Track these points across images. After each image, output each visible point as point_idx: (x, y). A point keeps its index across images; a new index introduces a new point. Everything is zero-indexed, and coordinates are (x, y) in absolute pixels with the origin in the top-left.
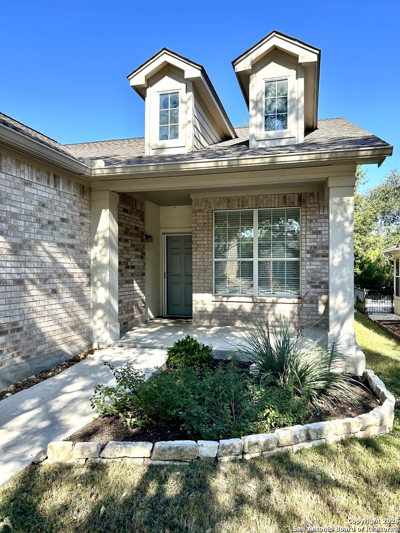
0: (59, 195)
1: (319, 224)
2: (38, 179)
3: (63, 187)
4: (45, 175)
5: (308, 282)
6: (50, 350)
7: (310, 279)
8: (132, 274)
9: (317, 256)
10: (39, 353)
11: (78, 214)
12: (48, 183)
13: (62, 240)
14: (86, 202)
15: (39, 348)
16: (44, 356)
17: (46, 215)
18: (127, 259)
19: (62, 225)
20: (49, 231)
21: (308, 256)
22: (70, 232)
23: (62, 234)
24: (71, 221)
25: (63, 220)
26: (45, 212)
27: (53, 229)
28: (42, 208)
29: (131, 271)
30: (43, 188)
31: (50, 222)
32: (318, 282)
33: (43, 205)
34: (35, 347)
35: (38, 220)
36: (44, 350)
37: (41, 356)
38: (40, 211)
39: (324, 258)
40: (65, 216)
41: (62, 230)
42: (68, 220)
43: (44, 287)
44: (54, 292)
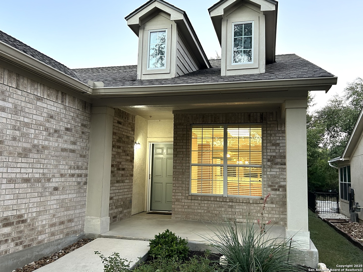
0: (65, 109)
1: (278, 138)
2: (48, 95)
3: (69, 103)
4: (54, 93)
5: (269, 185)
6: (49, 240)
7: (270, 183)
8: (122, 175)
9: (277, 164)
10: (39, 242)
11: (80, 125)
12: (57, 99)
13: (65, 146)
14: (87, 115)
15: (40, 238)
16: (44, 244)
17: (53, 125)
18: (118, 162)
19: (66, 133)
20: (55, 138)
21: (269, 163)
22: (72, 139)
23: (66, 141)
24: (73, 131)
25: (67, 129)
26: (52, 123)
27: (58, 137)
28: (51, 119)
29: (122, 172)
30: (52, 103)
31: (56, 131)
32: (277, 186)
33: (52, 117)
34: (36, 237)
35: (47, 129)
36: (44, 240)
37: (41, 245)
38: (48, 122)
39: (281, 166)
40: (69, 126)
41: (65, 137)
42: (71, 129)
43: (47, 185)
44: (56, 189)
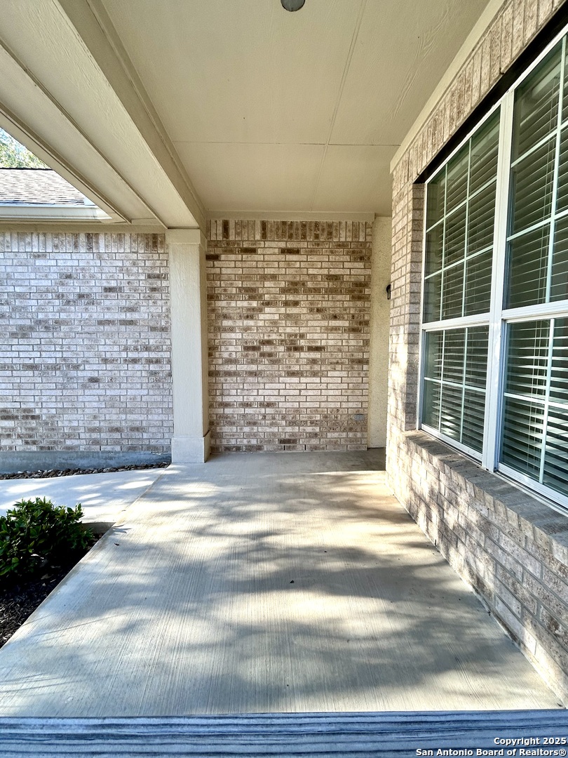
2: (56, 246)
3: (107, 246)
4: (70, 239)
8: (314, 361)
10: (69, 448)
11: (142, 278)
12: (76, 246)
13: (108, 316)
15: (69, 442)
16: (77, 452)
19: (107, 296)
20: (81, 307)
23: (108, 309)
25: (109, 289)
26: (72, 285)
27: (88, 304)
28: (67, 281)
30: (68, 256)
31: (81, 296)
33: (69, 277)
34: (62, 440)
35: (60, 296)
38: (63, 285)
40: (113, 284)
41: (106, 303)
42: (120, 288)
43: (73, 373)
44: (94, 380)
